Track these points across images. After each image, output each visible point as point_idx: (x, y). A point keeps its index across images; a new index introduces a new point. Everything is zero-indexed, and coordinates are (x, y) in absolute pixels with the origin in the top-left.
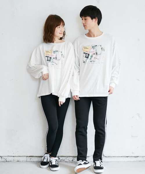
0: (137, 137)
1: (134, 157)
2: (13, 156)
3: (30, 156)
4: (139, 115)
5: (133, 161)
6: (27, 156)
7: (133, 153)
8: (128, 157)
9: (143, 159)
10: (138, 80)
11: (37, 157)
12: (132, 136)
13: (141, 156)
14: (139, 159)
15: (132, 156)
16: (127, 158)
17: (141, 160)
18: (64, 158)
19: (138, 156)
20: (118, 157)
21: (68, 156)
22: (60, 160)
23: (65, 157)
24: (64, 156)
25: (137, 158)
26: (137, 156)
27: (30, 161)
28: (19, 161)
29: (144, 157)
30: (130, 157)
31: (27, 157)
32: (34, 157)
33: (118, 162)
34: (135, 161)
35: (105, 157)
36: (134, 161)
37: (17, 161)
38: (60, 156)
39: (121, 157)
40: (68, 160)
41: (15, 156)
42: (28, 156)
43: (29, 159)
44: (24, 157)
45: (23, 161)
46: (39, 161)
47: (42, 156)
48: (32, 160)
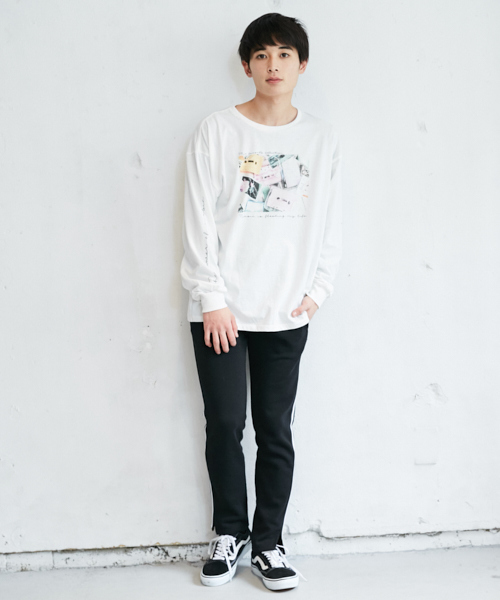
0: (434, 464)
1: (426, 537)
2: (7, 554)
3: (63, 551)
4: (435, 387)
5: (424, 548)
6: (54, 552)
7: (421, 521)
8: (407, 537)
9: (457, 540)
10: (428, 266)
11: (88, 553)
12: (416, 464)
13: (449, 532)
14: (443, 541)
15: (418, 531)
16: (402, 538)
17: (452, 544)
18: (182, 551)
19: (440, 532)
20: (370, 537)
22: (169, 559)
23: (186, 548)
24: (183, 542)
25: (436, 538)
26: (438, 531)
27: (66, 566)
28: (28, 568)
29: (460, 535)
30: (413, 534)
31: (56, 555)
32: (79, 554)
33: (372, 554)
34: (432, 549)
35: (328, 539)
36: (427, 550)
37: (20, 569)
38: (169, 543)
39: (383, 536)
40: (198, 559)
41: (14, 553)
42: (56, 551)
43: (60, 559)
44: (43, 554)
45: (40, 569)
46: (97, 565)
47: (107, 549)
48: (71, 564)
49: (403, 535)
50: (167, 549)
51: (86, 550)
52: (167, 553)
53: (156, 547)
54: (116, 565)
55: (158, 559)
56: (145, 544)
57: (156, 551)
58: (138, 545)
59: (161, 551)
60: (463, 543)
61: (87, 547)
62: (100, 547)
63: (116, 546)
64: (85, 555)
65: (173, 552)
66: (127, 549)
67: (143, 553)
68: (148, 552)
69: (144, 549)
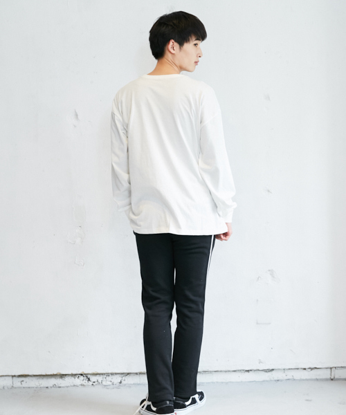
0: (270, 324)
1: (263, 372)
3: (20, 376)
4: (272, 272)
5: (261, 380)
6: (13, 376)
7: (260, 362)
8: (251, 372)
9: (284, 375)
10: (269, 191)
11: (36, 378)
12: (257, 323)
13: (279, 369)
14: (274, 375)
15: (258, 368)
16: (247, 373)
17: (280, 378)
18: (100, 378)
19: (273, 370)
20: (226, 371)
21: (110, 372)
22: (91, 383)
23: (102, 376)
24: (99, 372)
25: (270, 374)
26: (271, 368)
27: (21, 386)
29: (286, 371)
30: (255, 370)
31: (14, 378)
32: (30, 378)
33: (227, 383)
34: (267, 381)
36: (264, 381)
38: (90, 372)
39: (234, 371)
40: (110, 383)
42: (15, 376)
43: (17, 382)
44: (6, 378)
45: (4, 388)
46: (42, 386)
47: (49, 375)
48: (24, 385)
49: (248, 371)
50: (89, 376)
51: (35, 376)
52: (89, 379)
53: (82, 375)
54: (54, 386)
55: (83, 383)
56: (74, 373)
57: (82, 378)
58: (70, 373)
59: (85, 378)
60: (288, 377)
61: (35, 374)
62: (44, 374)
63: (55, 373)
64: (34, 379)
65: (93, 379)
66: (62, 376)
67: (73, 378)
68: (76, 378)
69: (74, 375)
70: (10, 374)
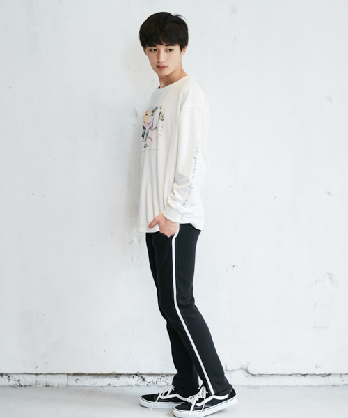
0: (327, 328)
1: (320, 377)
2: (37, 374)
3: (75, 374)
4: (330, 276)
5: (318, 384)
6: (68, 374)
7: (317, 366)
8: (307, 376)
9: (341, 380)
10: (329, 193)
11: (91, 376)
12: (315, 327)
13: (336, 374)
14: (331, 380)
15: (314, 373)
16: (303, 377)
17: (337, 383)
18: (155, 379)
19: (330, 374)
20: (282, 375)
21: (165, 372)
22: (146, 383)
23: (157, 377)
24: (154, 372)
25: (326, 378)
26: (328, 373)
27: (76, 384)
28: (51, 384)
29: (343, 376)
30: (311, 375)
31: (69, 376)
32: (85, 377)
33: (283, 387)
34: (323, 386)
35: (253, 375)
36: (320, 386)
37: (45, 385)
38: (145, 373)
39: (290, 375)
40: (165, 384)
41: (41, 374)
42: (70, 374)
43: (72, 381)
44: (61, 376)
45: (58, 386)
46: (97, 385)
47: (104, 374)
48: (79, 383)
49: (304, 375)
50: (144, 376)
51: (90, 374)
52: (144, 380)
53: (136, 375)
54: (109, 385)
55: (138, 383)
56: (129, 373)
57: (136, 378)
58: (125, 373)
59: (140, 378)
60: (345, 383)
61: (90, 373)
62: (99, 373)
63: (110, 373)
64: (89, 377)
65: (148, 379)
66: (117, 375)
67: (128, 378)
68: (131, 378)
69: (129, 375)
70: (65, 372)
